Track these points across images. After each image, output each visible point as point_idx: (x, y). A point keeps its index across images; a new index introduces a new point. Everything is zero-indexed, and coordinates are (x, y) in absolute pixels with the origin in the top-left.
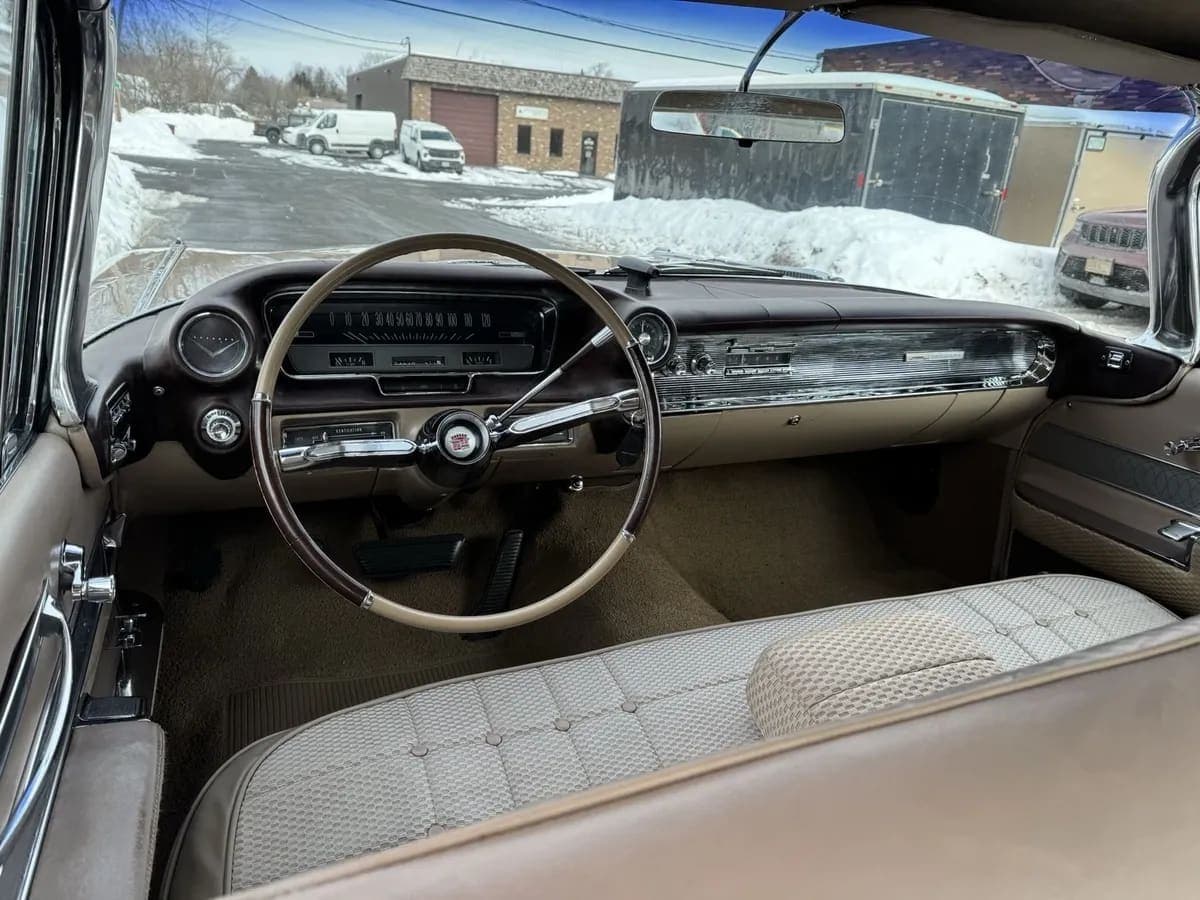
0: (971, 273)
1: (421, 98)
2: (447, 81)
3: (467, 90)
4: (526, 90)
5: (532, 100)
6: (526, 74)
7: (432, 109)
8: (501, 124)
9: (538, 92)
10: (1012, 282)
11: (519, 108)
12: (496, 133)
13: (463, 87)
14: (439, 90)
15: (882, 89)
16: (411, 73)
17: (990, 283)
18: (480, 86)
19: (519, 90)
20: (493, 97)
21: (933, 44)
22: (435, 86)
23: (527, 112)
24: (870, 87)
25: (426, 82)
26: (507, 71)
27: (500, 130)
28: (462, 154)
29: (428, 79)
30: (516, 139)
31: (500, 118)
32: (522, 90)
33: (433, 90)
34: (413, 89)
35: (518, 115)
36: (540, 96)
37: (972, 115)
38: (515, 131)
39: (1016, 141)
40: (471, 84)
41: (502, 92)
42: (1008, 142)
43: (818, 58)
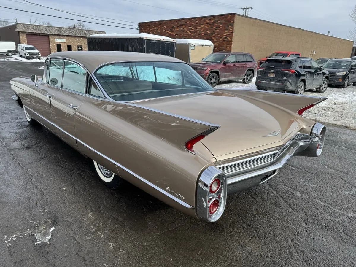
0: (166, 77)
1: (23, 37)
2: (31, 31)
3: (38, 34)
4: (58, 34)
5: (60, 37)
6: (57, 29)
7: (27, 40)
8: (51, 44)
9: (62, 34)
10: (176, 79)
11: (56, 39)
12: (50, 47)
13: (37, 33)
14: (28, 34)
15: (145, 38)
16: (18, 29)
17: (171, 79)
18: (42, 33)
19: (55, 34)
20: (47, 36)
21: (164, 22)
22: (27, 33)
23: (59, 40)
24: (142, 38)
25: (24, 32)
26: (51, 28)
27: (51, 46)
28: (40, 53)
29: (25, 31)
30: (56, 48)
31: (50, 42)
32: (57, 34)
33: (27, 34)
34: (20, 34)
35: (56, 41)
36: (62, 36)
37: (165, 43)
38: (56, 46)
39: (175, 48)
40: (39, 32)
41: (50, 34)
42: (174, 49)
43: (138, 25)
